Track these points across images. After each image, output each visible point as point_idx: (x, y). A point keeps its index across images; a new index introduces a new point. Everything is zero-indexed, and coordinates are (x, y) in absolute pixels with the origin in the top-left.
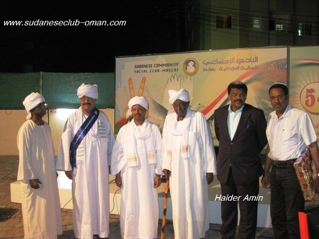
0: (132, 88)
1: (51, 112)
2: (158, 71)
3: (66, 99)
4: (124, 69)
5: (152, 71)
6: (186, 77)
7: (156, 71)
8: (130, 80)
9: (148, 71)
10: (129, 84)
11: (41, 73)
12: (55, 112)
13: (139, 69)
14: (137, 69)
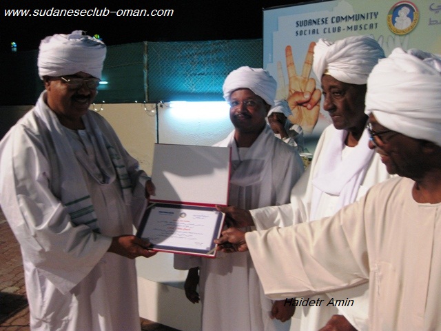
0: (292, 64)
1: (161, 106)
2: (339, 29)
3: (185, 86)
4: (277, 30)
5: (327, 31)
6: (394, 39)
7: (334, 30)
8: (288, 49)
9: (321, 31)
10: (287, 56)
11: (146, 43)
12: (168, 107)
13: (303, 28)
14: (299, 29)
